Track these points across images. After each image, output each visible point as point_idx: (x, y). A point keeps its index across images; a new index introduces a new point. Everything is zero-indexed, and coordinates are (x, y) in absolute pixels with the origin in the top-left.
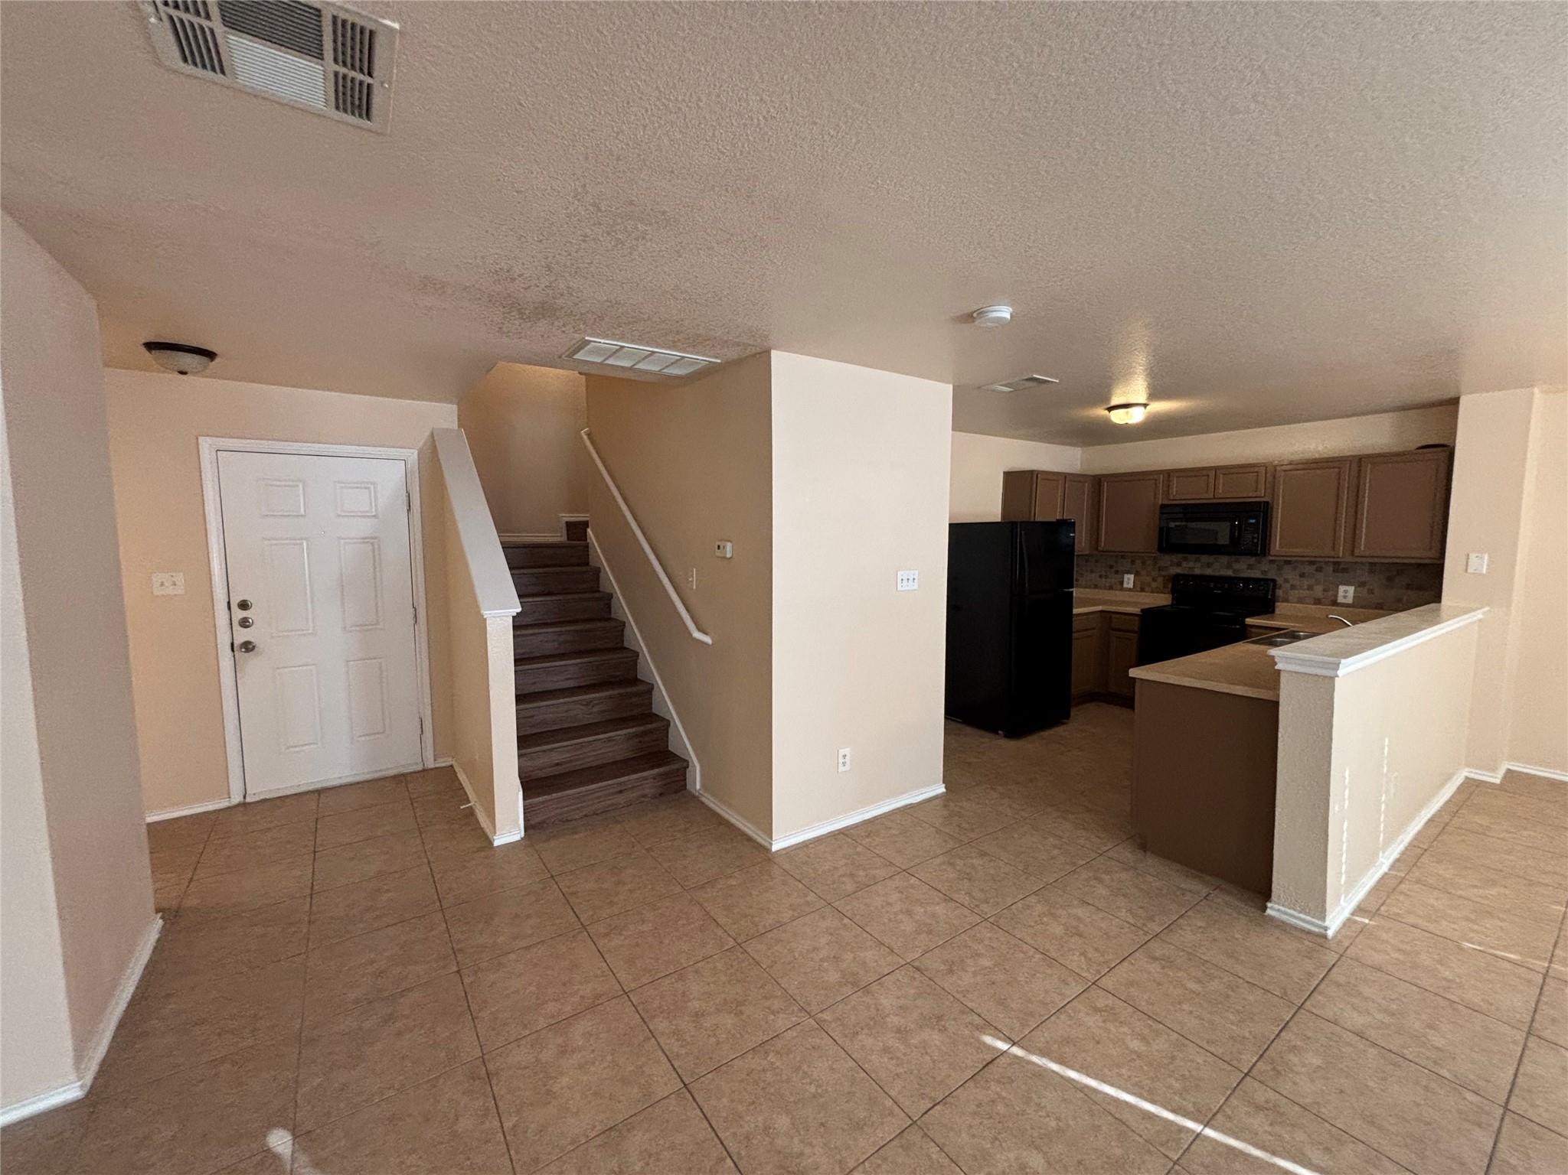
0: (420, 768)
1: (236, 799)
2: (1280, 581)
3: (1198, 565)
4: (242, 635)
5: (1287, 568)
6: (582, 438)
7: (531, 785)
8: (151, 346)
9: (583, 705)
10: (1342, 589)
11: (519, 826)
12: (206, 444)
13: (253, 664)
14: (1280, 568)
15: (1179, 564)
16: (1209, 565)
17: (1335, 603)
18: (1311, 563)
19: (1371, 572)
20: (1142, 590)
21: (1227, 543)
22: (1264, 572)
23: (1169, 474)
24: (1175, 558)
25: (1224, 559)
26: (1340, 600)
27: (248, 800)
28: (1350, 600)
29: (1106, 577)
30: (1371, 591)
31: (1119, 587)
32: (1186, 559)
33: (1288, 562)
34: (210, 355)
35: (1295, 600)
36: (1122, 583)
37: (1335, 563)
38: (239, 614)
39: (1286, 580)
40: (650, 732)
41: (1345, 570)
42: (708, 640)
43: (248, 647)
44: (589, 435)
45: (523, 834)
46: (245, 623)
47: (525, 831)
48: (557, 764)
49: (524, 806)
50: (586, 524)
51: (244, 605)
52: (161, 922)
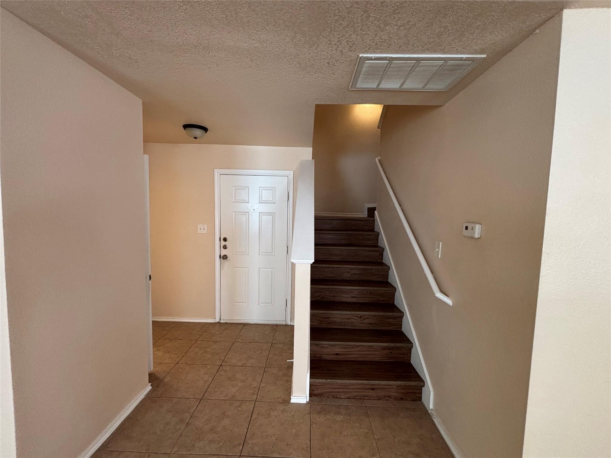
0: (284, 323)
1: (217, 320)
4: (224, 252)
6: (376, 162)
8: (186, 127)
9: (358, 317)
11: (306, 393)
12: (217, 172)
13: (227, 264)
27: (221, 322)
34: (205, 129)
38: (223, 243)
40: (398, 348)
42: (448, 301)
43: (225, 257)
44: (379, 161)
45: (307, 399)
46: (225, 247)
47: (309, 398)
49: (310, 382)
50: (374, 209)
51: (225, 240)
52: (150, 388)
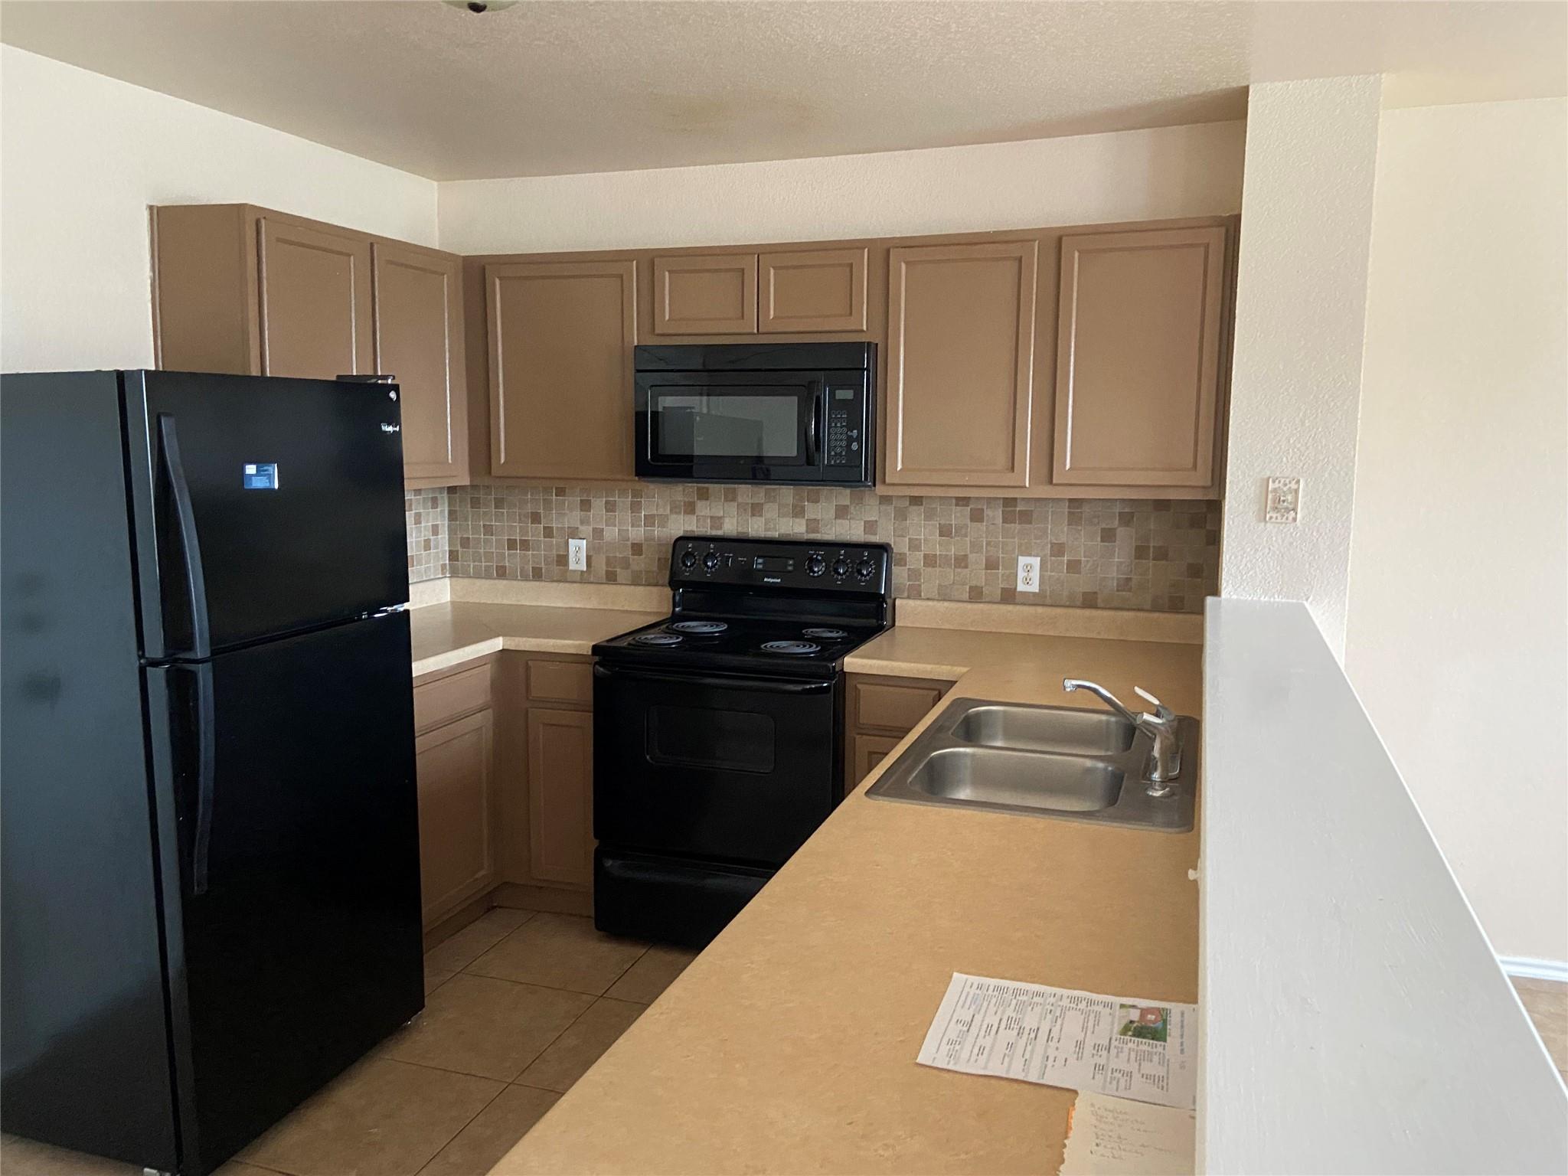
2: (900, 546)
3: (732, 508)
5: (916, 515)
10: (1022, 560)
14: (901, 515)
15: (690, 509)
16: (756, 510)
17: (1010, 596)
18: (963, 501)
19: (1074, 519)
20: (611, 578)
21: (794, 453)
22: (870, 526)
23: (651, 261)
24: (680, 491)
25: (787, 494)
26: (1021, 587)
28: (1034, 587)
29: (525, 545)
30: (1074, 566)
31: (556, 569)
32: (704, 496)
33: (916, 500)
35: (935, 594)
36: (563, 560)
37: (1009, 502)
39: (914, 546)
41: (1026, 517)
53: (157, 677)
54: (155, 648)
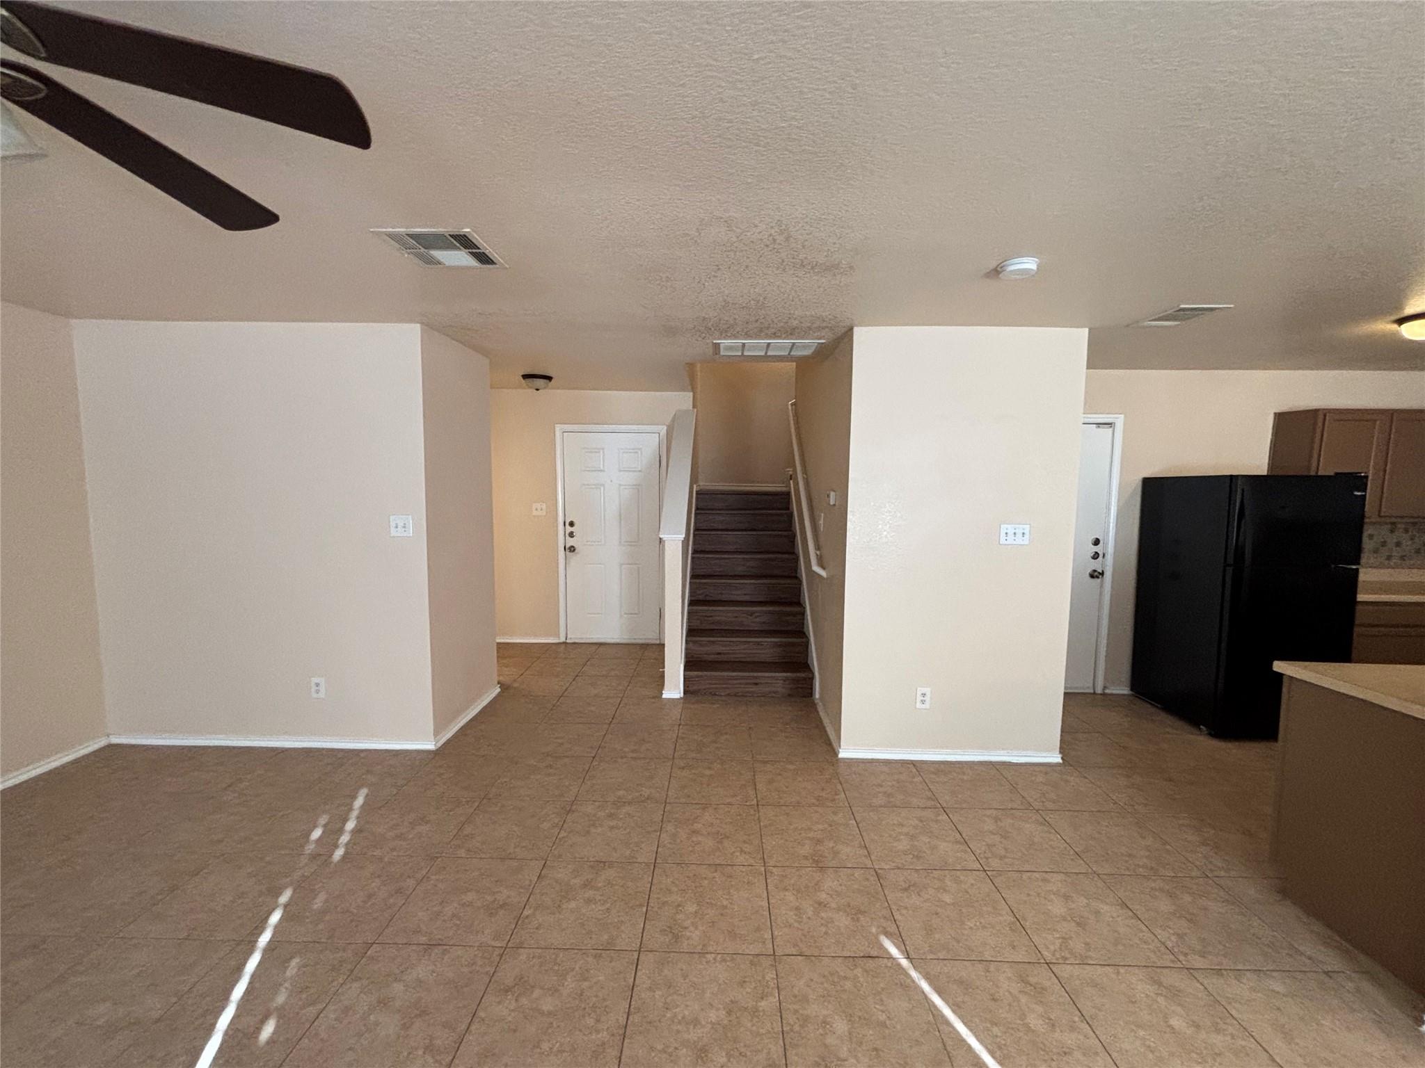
0: (658, 642)
1: (562, 639)
4: (570, 542)
6: (788, 407)
7: (691, 664)
8: (525, 377)
11: (679, 688)
12: (558, 428)
13: (574, 559)
27: (568, 641)
34: (549, 378)
38: (569, 529)
40: (793, 644)
42: (823, 573)
43: (572, 549)
44: (793, 406)
45: (682, 695)
46: (571, 535)
47: (684, 693)
48: (719, 654)
49: (684, 675)
51: (572, 524)
52: (499, 690)
53: (1230, 570)
54: (1231, 560)
